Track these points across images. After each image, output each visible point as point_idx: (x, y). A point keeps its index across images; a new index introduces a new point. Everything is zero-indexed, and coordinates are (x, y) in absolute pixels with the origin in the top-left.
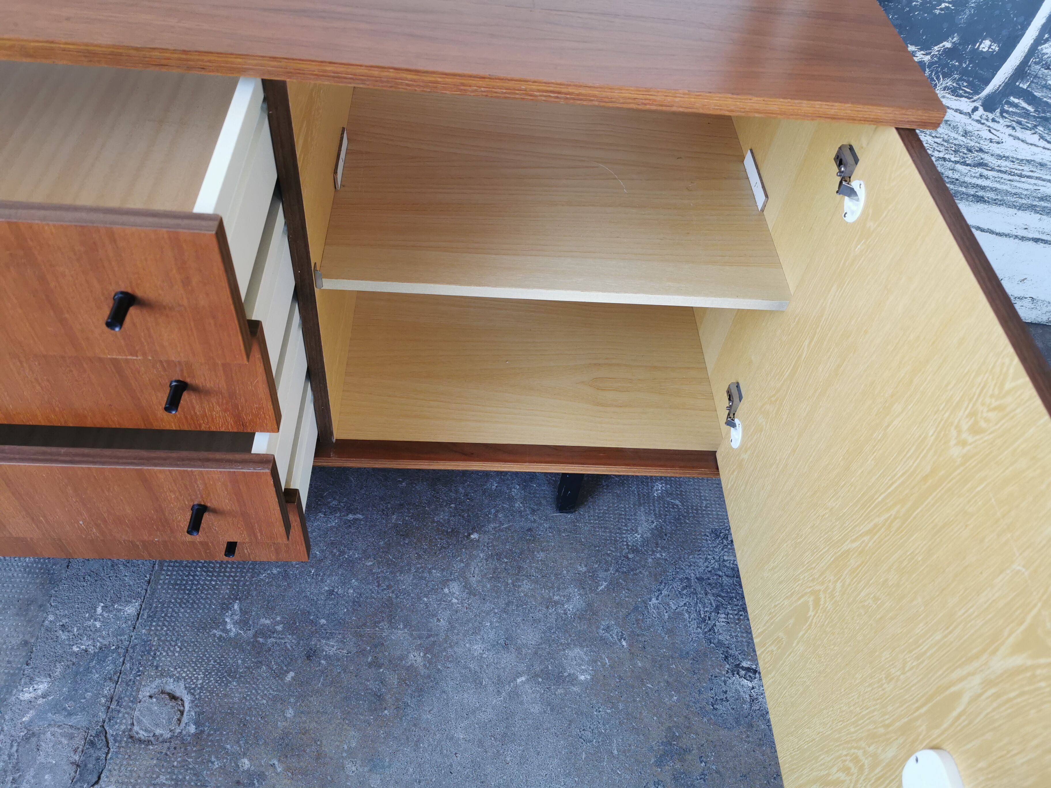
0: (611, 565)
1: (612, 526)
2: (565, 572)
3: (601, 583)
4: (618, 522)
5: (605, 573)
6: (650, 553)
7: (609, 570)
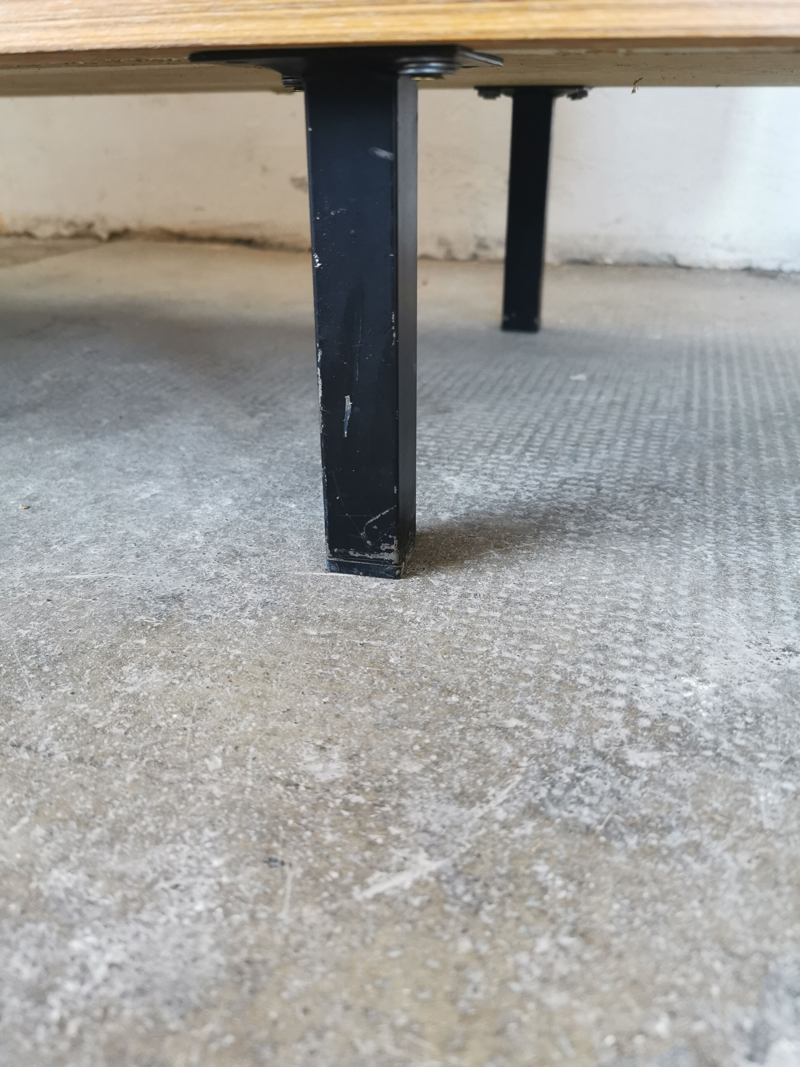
0: (503, 776)
1: (568, 638)
2: (216, 763)
3: (398, 854)
4: (603, 626)
5: (453, 810)
6: (774, 766)
7: (482, 797)
